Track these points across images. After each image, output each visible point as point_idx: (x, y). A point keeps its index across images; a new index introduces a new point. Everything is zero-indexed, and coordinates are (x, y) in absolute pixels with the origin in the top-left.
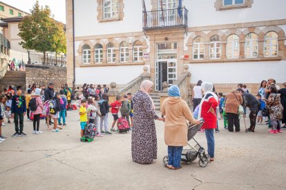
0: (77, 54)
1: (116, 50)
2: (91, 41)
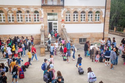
1: (23, 15)
2: (5, 8)
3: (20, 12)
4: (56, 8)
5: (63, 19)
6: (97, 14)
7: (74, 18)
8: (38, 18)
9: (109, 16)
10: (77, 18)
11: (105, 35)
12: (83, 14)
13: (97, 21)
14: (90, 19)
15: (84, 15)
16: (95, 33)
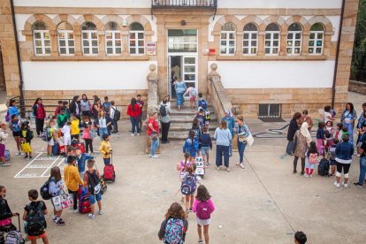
0: (22, 38)
1: (100, 36)
2: (49, 16)
3: (90, 25)
4: (194, 13)
5: (212, 48)
6: (316, 33)
7: (246, 44)
8: (141, 43)
9: (352, 39)
10: (254, 43)
11: (336, 97)
12: (272, 33)
13: (315, 53)
14: (293, 47)
15: (276, 36)
16: (307, 89)
